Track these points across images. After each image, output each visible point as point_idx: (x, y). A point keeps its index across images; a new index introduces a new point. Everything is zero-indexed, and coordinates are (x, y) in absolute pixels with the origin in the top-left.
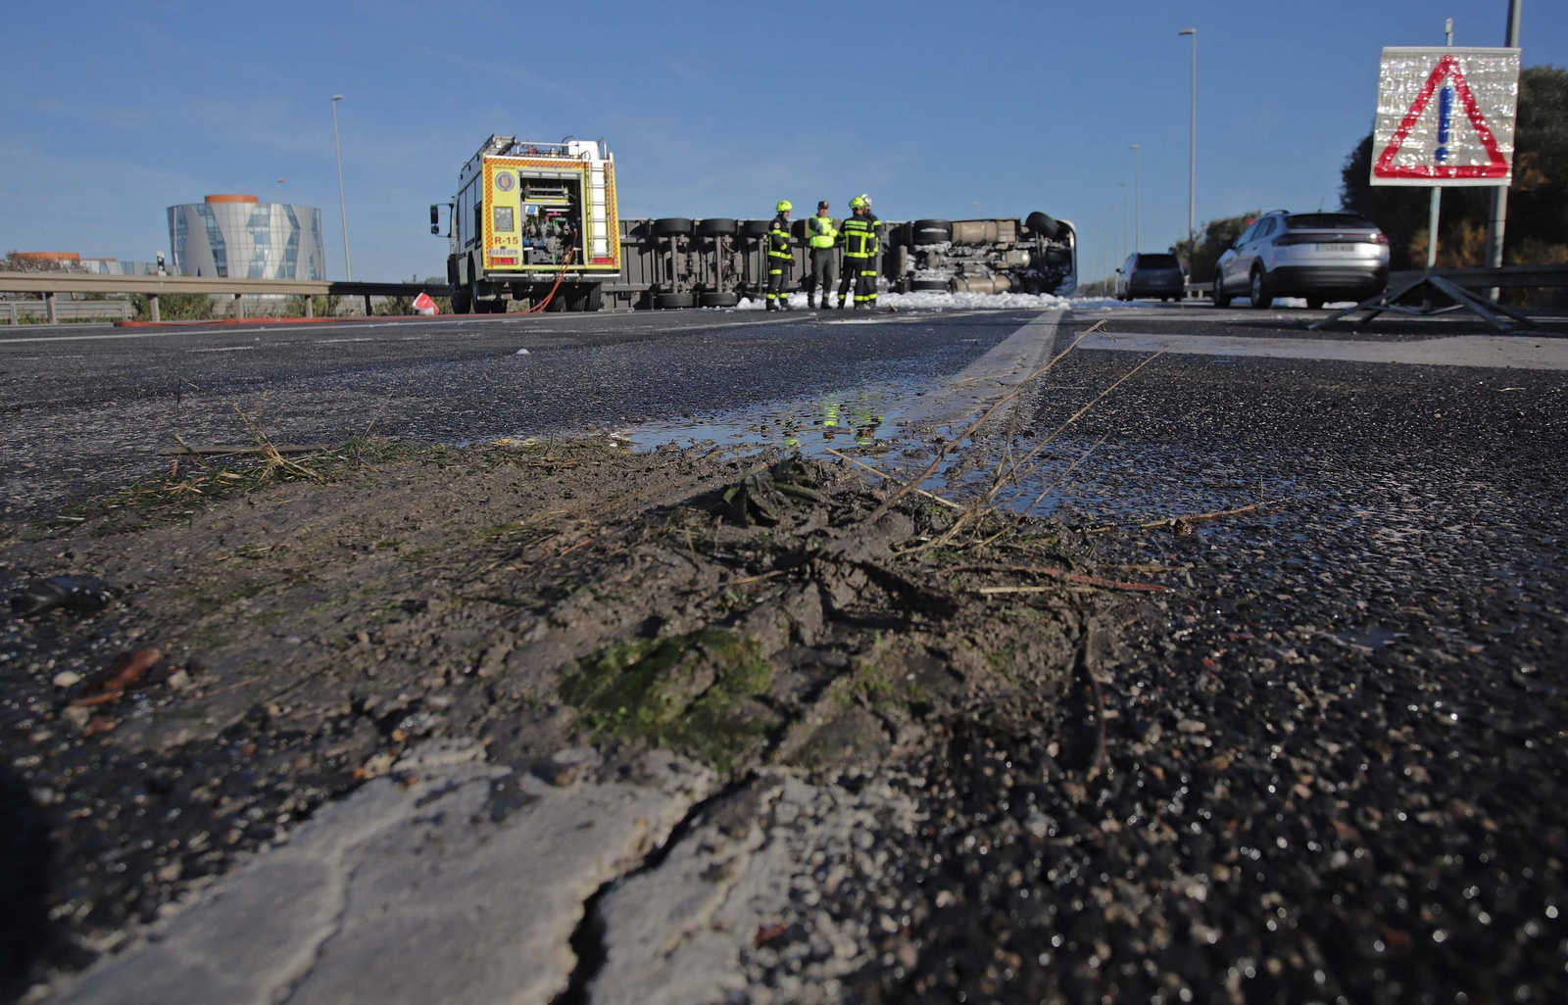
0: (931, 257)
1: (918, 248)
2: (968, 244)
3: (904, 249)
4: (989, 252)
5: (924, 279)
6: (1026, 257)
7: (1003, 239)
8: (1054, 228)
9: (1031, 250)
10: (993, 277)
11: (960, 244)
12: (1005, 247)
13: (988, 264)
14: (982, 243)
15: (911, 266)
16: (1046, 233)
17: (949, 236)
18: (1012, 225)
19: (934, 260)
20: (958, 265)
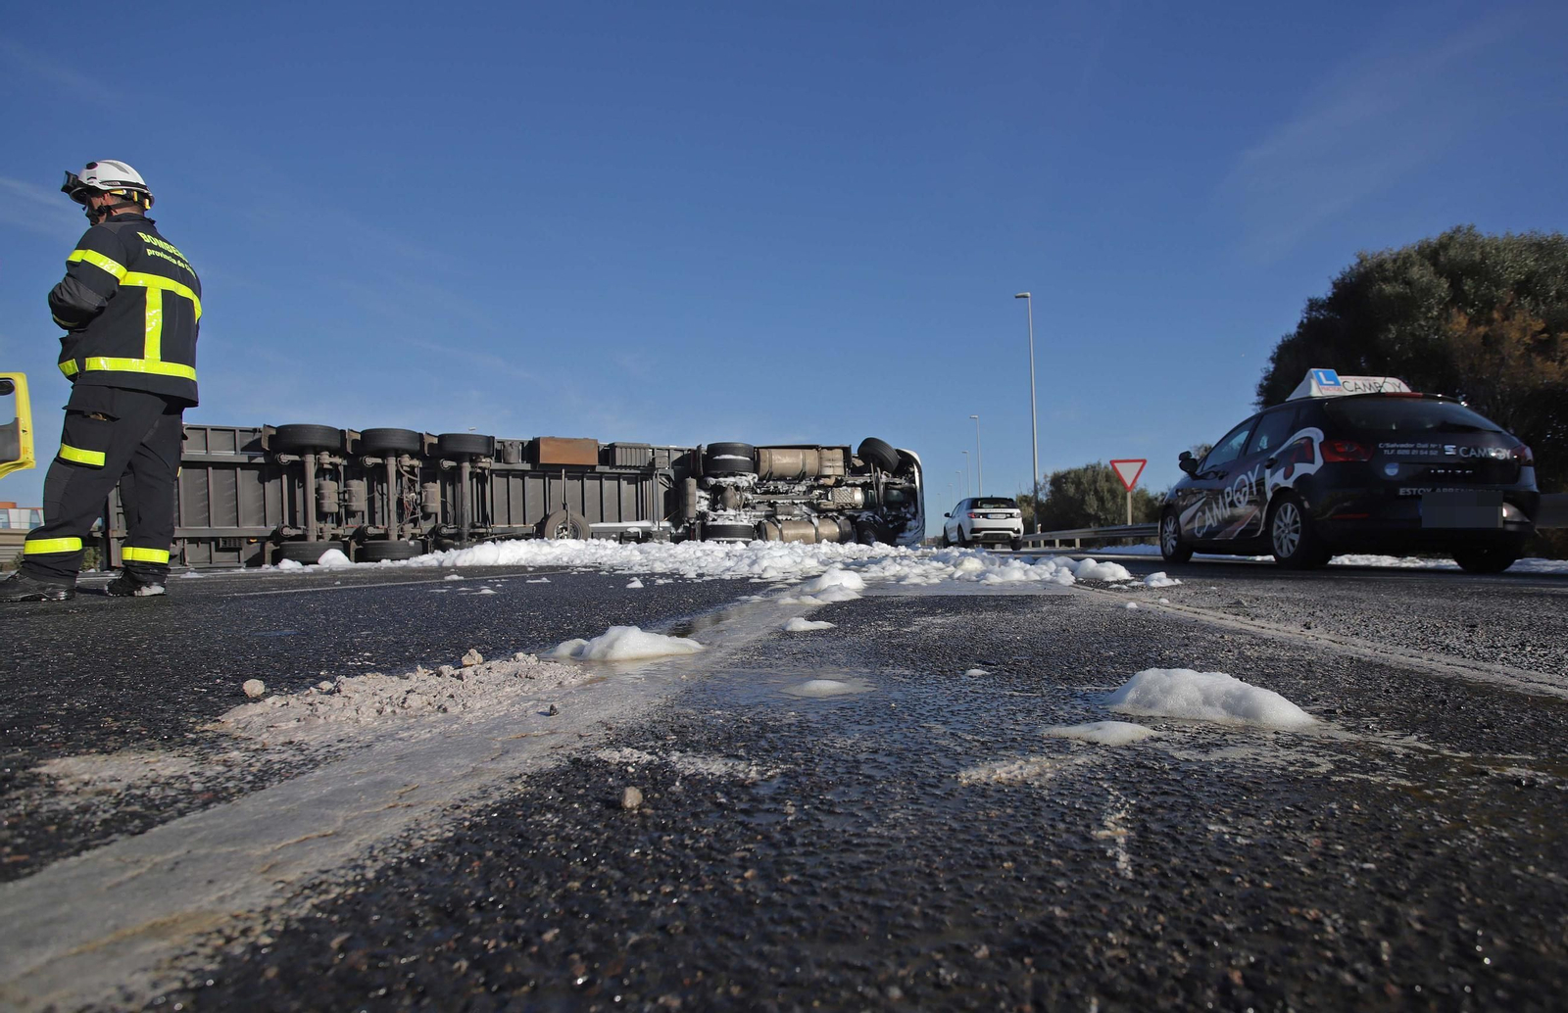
0: (730, 493)
1: (712, 481)
2: (782, 478)
3: (692, 482)
4: (811, 489)
5: (719, 522)
6: (858, 496)
7: (828, 471)
8: (894, 459)
9: (865, 487)
10: (815, 521)
11: (771, 476)
12: (831, 482)
13: (810, 505)
14: (800, 477)
15: (704, 506)
16: (883, 465)
17: (755, 467)
18: (839, 454)
19: (734, 497)
20: (771, 505)
